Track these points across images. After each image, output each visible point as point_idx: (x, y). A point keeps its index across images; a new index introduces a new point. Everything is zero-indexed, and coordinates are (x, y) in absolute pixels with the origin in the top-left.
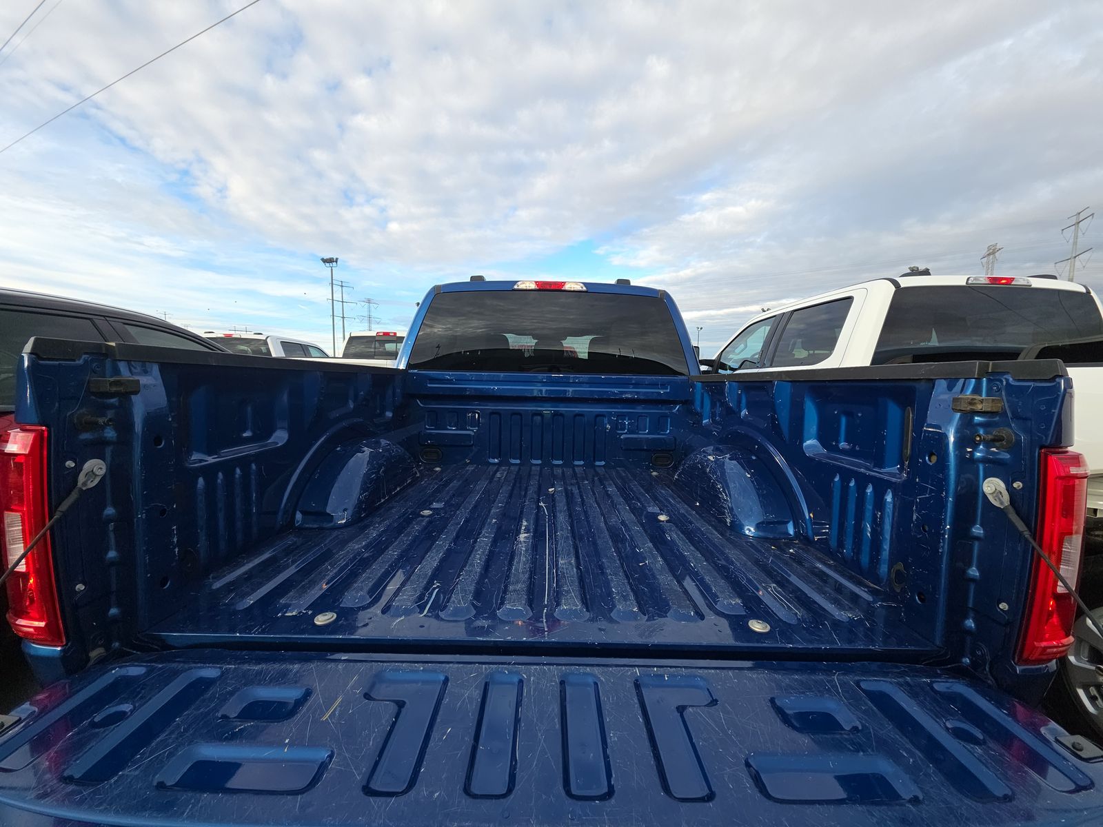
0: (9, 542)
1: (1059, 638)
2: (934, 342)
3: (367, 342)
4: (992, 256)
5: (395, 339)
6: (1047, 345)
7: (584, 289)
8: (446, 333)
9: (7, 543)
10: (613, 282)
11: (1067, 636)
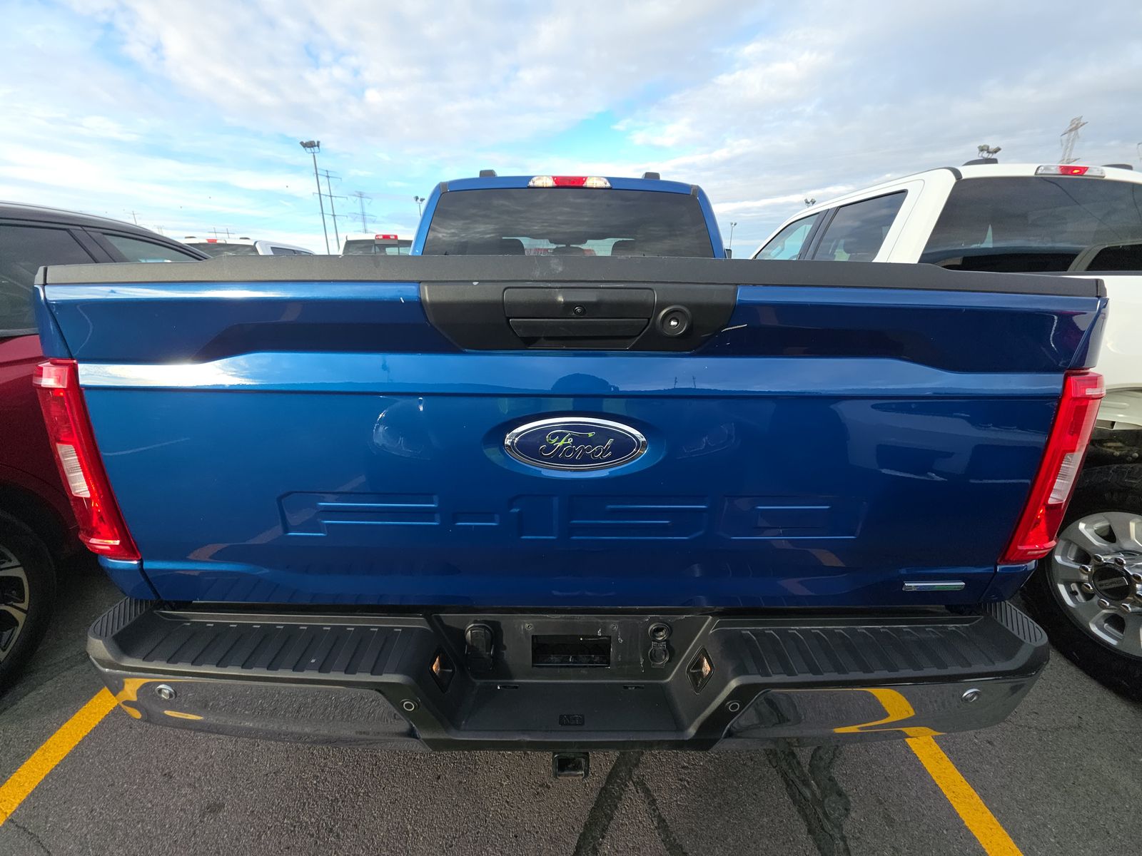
0: (68, 471)
1: (1041, 542)
2: (989, 242)
3: (365, 247)
4: (1073, 132)
5: (396, 242)
6: (1107, 246)
7: (608, 185)
8: (453, 239)
9: (66, 472)
10: (640, 175)
11: (1051, 540)
